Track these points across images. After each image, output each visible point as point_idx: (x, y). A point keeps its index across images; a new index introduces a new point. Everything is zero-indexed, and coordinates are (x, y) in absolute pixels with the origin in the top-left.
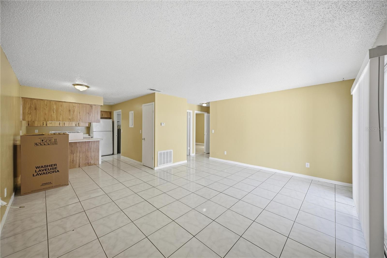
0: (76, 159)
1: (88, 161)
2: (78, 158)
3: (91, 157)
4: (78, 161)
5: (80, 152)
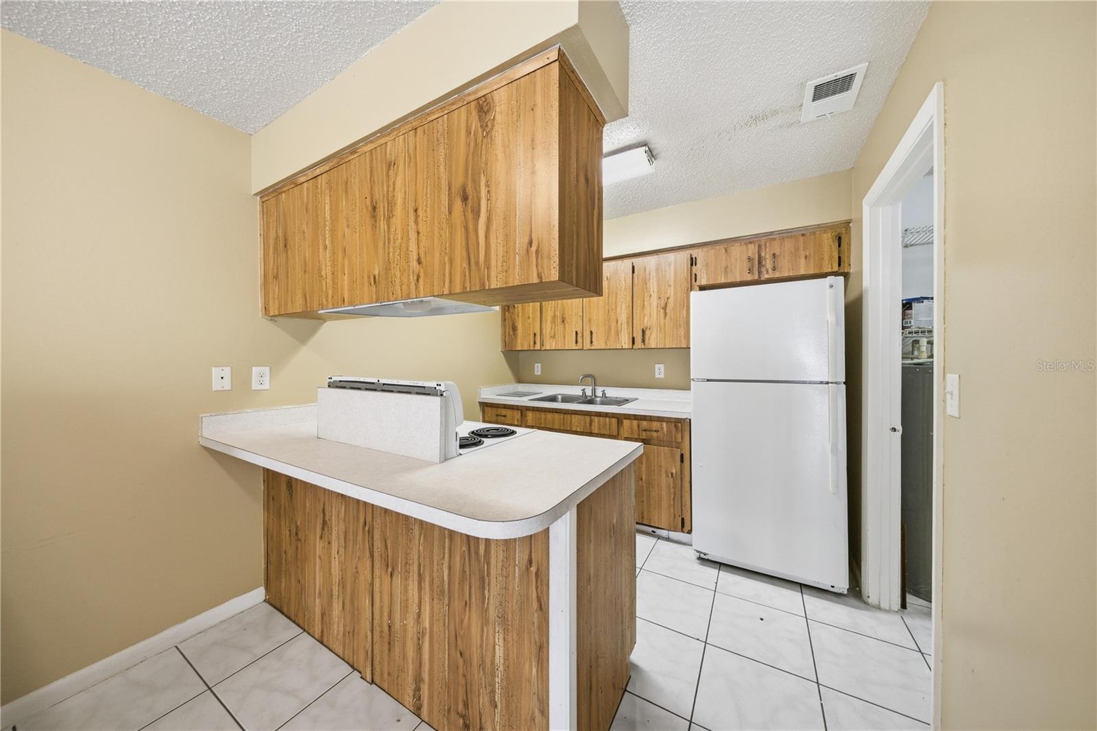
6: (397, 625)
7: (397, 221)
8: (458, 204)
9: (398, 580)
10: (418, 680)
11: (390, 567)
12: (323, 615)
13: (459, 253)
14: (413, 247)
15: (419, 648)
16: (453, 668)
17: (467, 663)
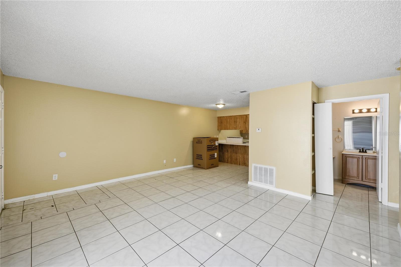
0: (238, 158)
1: (245, 162)
2: (239, 158)
3: (246, 159)
4: (239, 160)
5: (240, 153)
6: (237, 158)
7: (238, 123)
8: (244, 123)
9: (237, 154)
10: (240, 162)
11: (236, 153)
12: (227, 160)
13: (244, 127)
14: (239, 125)
15: (240, 159)
16: (243, 160)
17: (245, 159)
